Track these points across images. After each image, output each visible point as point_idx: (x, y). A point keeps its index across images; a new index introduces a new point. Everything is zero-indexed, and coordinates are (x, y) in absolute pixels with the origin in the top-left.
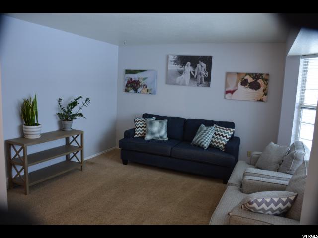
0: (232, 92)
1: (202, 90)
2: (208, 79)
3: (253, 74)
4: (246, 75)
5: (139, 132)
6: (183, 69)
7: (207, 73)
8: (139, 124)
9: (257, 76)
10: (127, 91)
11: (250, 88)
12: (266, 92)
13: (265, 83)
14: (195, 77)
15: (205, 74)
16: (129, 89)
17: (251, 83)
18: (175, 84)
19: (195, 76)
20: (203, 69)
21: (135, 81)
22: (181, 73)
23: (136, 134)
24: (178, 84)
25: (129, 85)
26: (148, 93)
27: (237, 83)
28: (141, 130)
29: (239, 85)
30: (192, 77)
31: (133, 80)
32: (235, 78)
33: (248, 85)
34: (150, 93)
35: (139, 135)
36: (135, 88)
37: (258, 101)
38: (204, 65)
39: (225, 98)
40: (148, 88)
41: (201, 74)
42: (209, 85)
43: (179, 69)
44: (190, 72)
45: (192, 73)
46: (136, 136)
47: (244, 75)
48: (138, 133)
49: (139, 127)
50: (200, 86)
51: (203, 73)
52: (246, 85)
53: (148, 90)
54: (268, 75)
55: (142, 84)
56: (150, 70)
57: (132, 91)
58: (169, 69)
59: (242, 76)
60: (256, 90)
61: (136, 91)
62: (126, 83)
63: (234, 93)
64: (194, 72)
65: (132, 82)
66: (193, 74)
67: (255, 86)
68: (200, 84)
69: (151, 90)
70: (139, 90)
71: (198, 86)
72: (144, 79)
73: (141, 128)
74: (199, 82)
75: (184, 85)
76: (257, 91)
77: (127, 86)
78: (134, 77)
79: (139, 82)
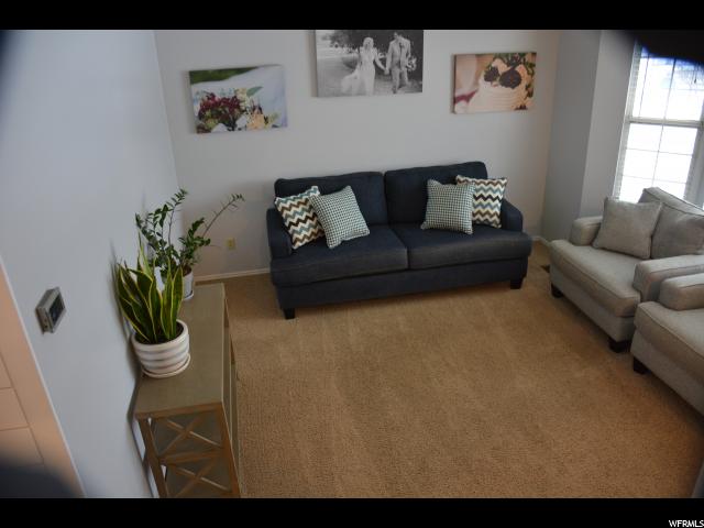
0: (467, 98)
1: (405, 100)
2: (416, 75)
3: (507, 55)
4: (494, 59)
5: (304, 232)
6: (354, 55)
7: (414, 61)
8: (296, 212)
9: (516, 59)
10: (202, 129)
11: (503, 85)
12: (530, 89)
13: (528, 73)
14: (387, 72)
15: (408, 63)
16: (211, 123)
17: (504, 74)
18: (338, 94)
19: (387, 68)
20: (404, 51)
21: (225, 101)
22: (351, 65)
23: (297, 239)
24: (348, 94)
25: (208, 113)
26: (270, 124)
27: (477, 77)
28: (306, 226)
29: (481, 80)
30: (379, 72)
31: (218, 97)
32: (473, 66)
33: (498, 79)
34: (274, 126)
35: (306, 240)
36: (228, 118)
37: (517, 109)
38: (406, 43)
39: (453, 111)
40: (266, 113)
41: (399, 64)
42: (419, 89)
43: (346, 56)
44: (374, 62)
45: (380, 64)
46: (299, 244)
47: (490, 59)
48: (301, 237)
49: (299, 220)
50: (399, 91)
51: (405, 61)
52: (495, 80)
53: (266, 119)
54: (534, 54)
55: (246, 103)
56: (265, 66)
57: (221, 127)
58: (319, 58)
59: (487, 62)
60: (513, 88)
61: (231, 125)
62: (197, 108)
63: (472, 100)
64: (384, 61)
65: (217, 104)
66: (382, 67)
67: (511, 80)
68: (400, 87)
69: (276, 116)
70: (240, 122)
71: (395, 92)
72: (251, 92)
73: (304, 222)
74: (398, 84)
75: (361, 93)
76: (515, 90)
77: (201, 116)
78: (220, 89)
79: (239, 102)
